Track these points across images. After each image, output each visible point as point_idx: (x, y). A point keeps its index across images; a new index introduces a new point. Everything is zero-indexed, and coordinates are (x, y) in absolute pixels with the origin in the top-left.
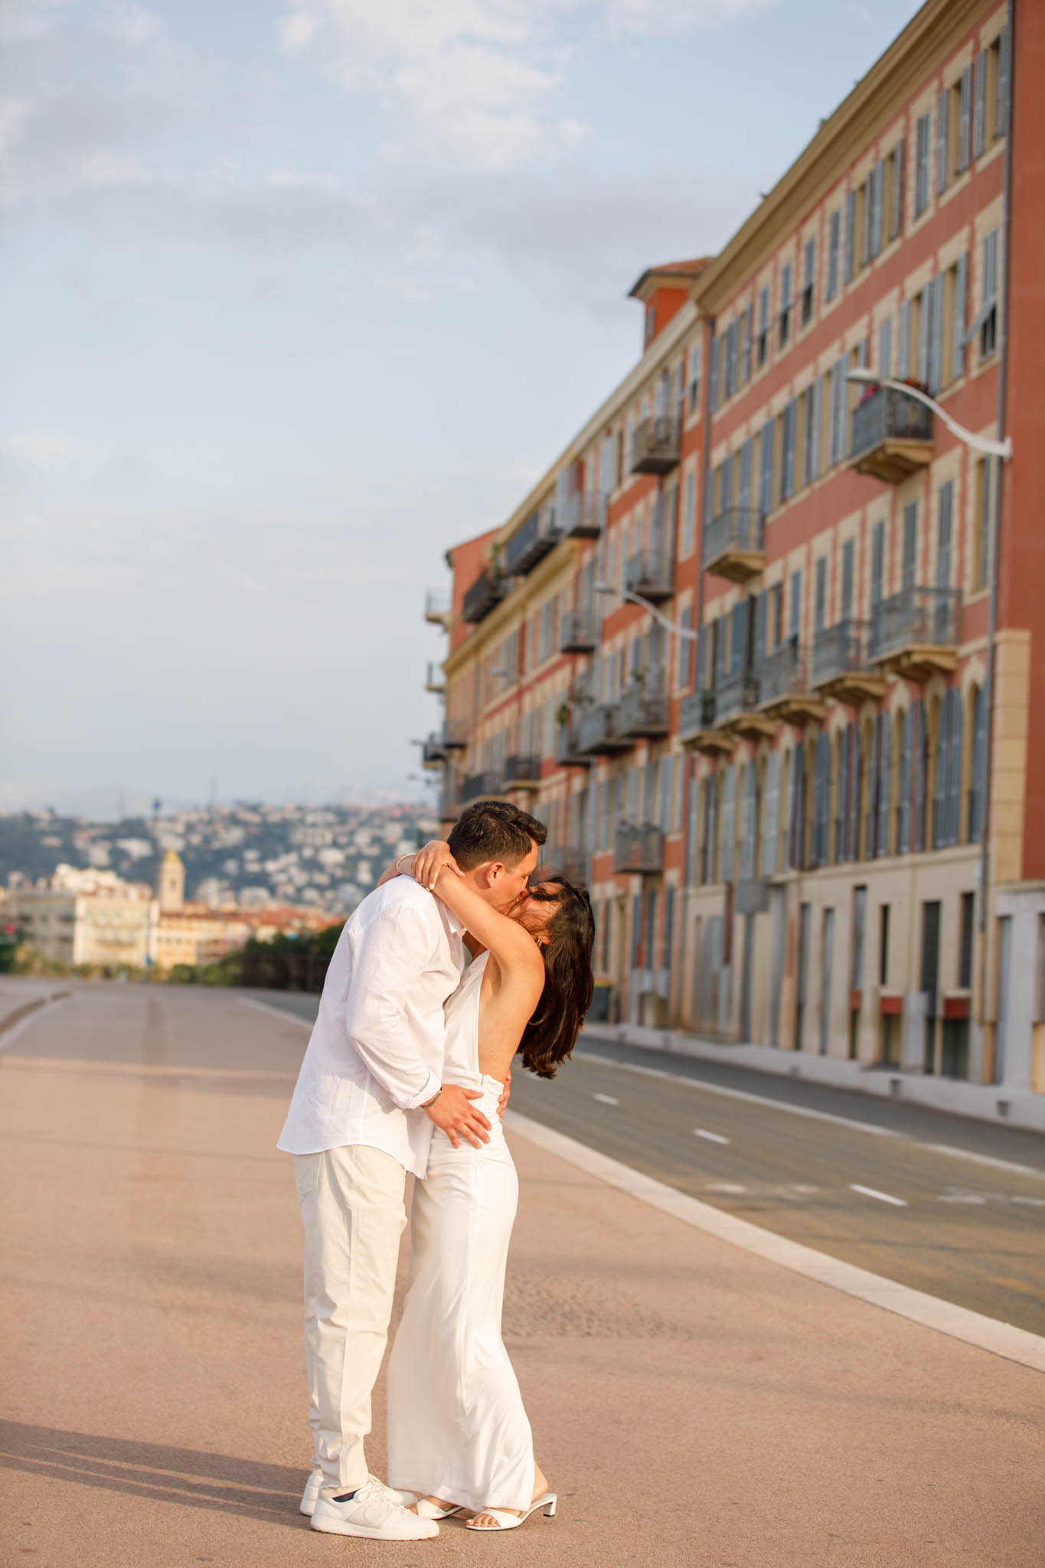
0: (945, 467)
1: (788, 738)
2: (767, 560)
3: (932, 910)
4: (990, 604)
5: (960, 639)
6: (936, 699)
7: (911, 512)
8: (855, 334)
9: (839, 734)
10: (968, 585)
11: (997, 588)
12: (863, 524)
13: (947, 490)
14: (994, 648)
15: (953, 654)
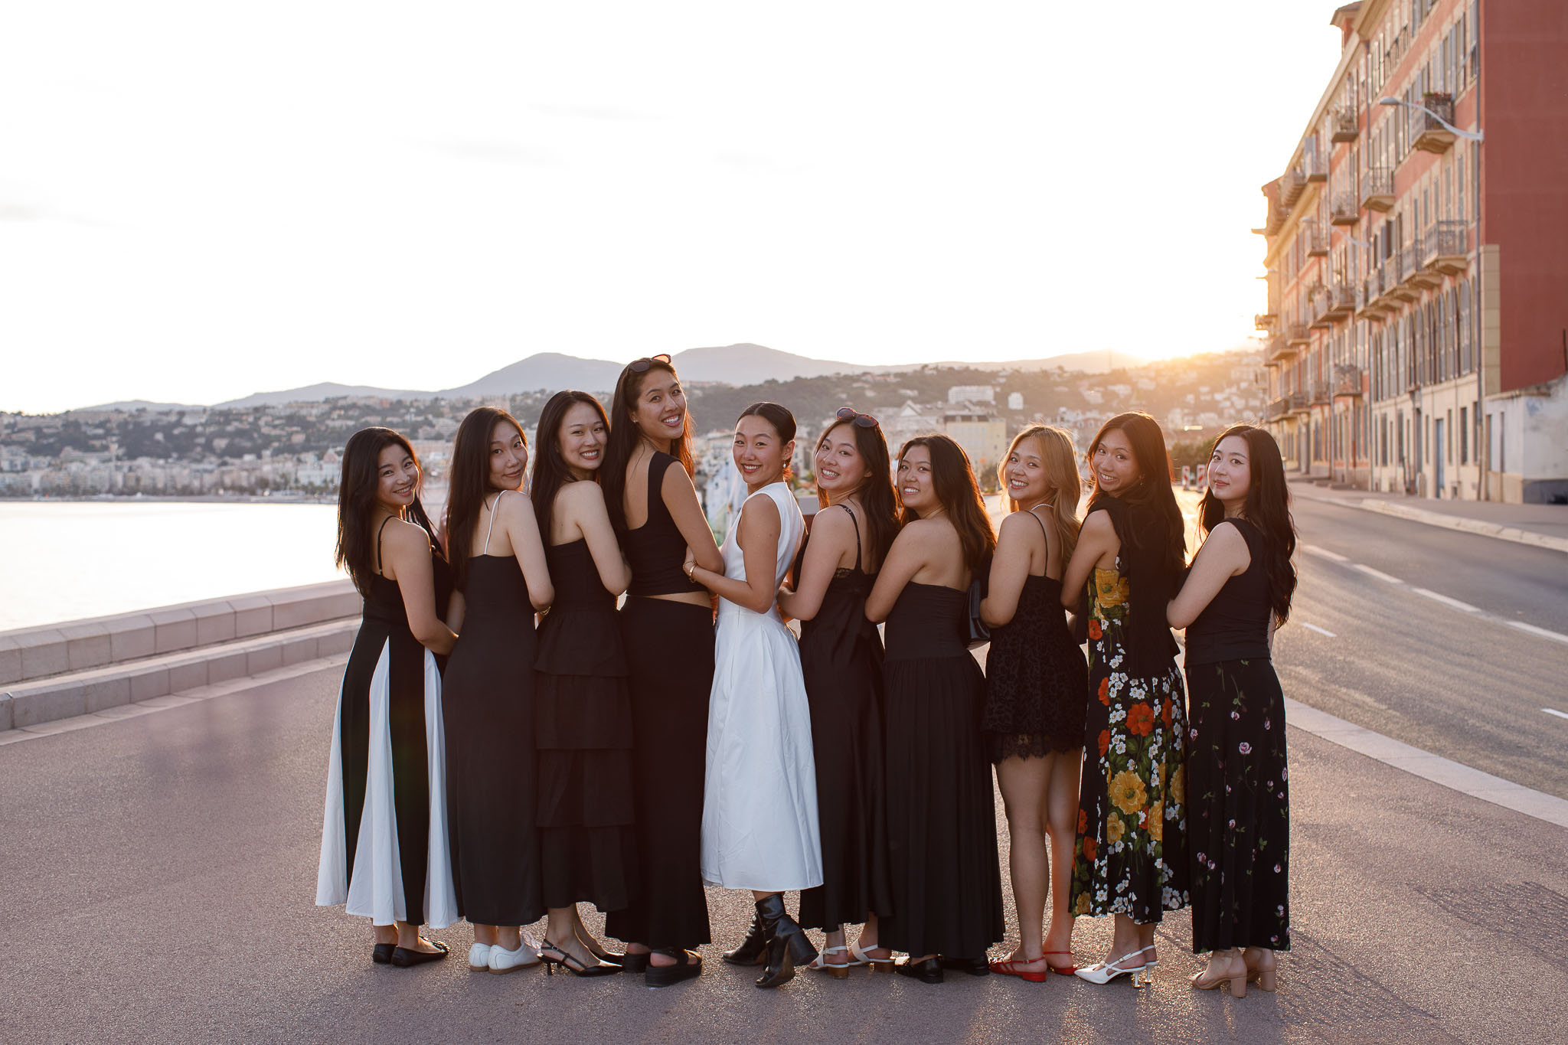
0: (1460, 147)
1: (1407, 310)
2: (1394, 198)
3: (1464, 410)
4: (1476, 229)
5: (1469, 251)
6: (1460, 286)
7: (1448, 171)
8: (1423, 61)
9: (1425, 305)
10: (1470, 218)
11: (1479, 220)
12: (1430, 179)
13: (1461, 160)
14: (1479, 255)
15: (1465, 259)
